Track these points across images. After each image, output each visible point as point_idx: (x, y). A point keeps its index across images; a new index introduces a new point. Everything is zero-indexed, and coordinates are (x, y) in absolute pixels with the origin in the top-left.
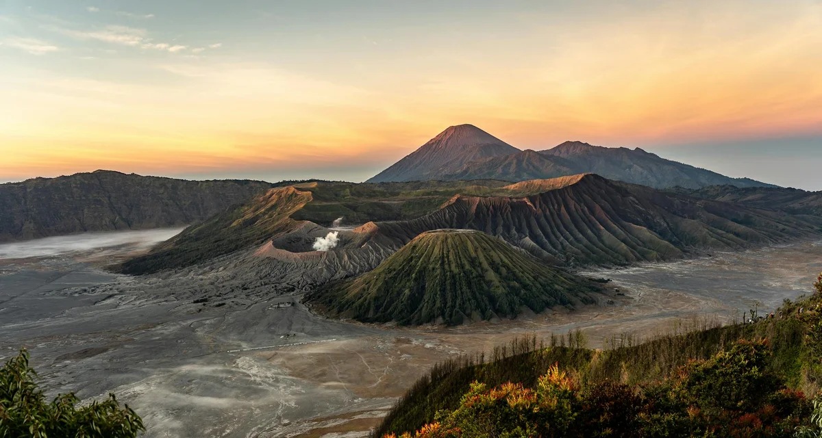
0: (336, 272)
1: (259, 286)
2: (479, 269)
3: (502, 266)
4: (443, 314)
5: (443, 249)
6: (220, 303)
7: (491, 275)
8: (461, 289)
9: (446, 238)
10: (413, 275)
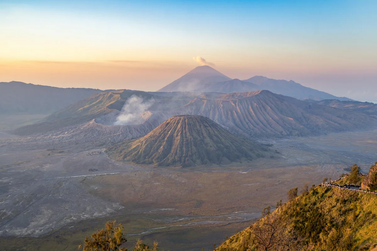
0: (127, 137)
1: (84, 143)
2: (202, 137)
3: (214, 135)
4: (180, 161)
5: (183, 125)
6: (62, 151)
7: (208, 140)
8: (191, 147)
9: (185, 120)
10: (166, 139)
